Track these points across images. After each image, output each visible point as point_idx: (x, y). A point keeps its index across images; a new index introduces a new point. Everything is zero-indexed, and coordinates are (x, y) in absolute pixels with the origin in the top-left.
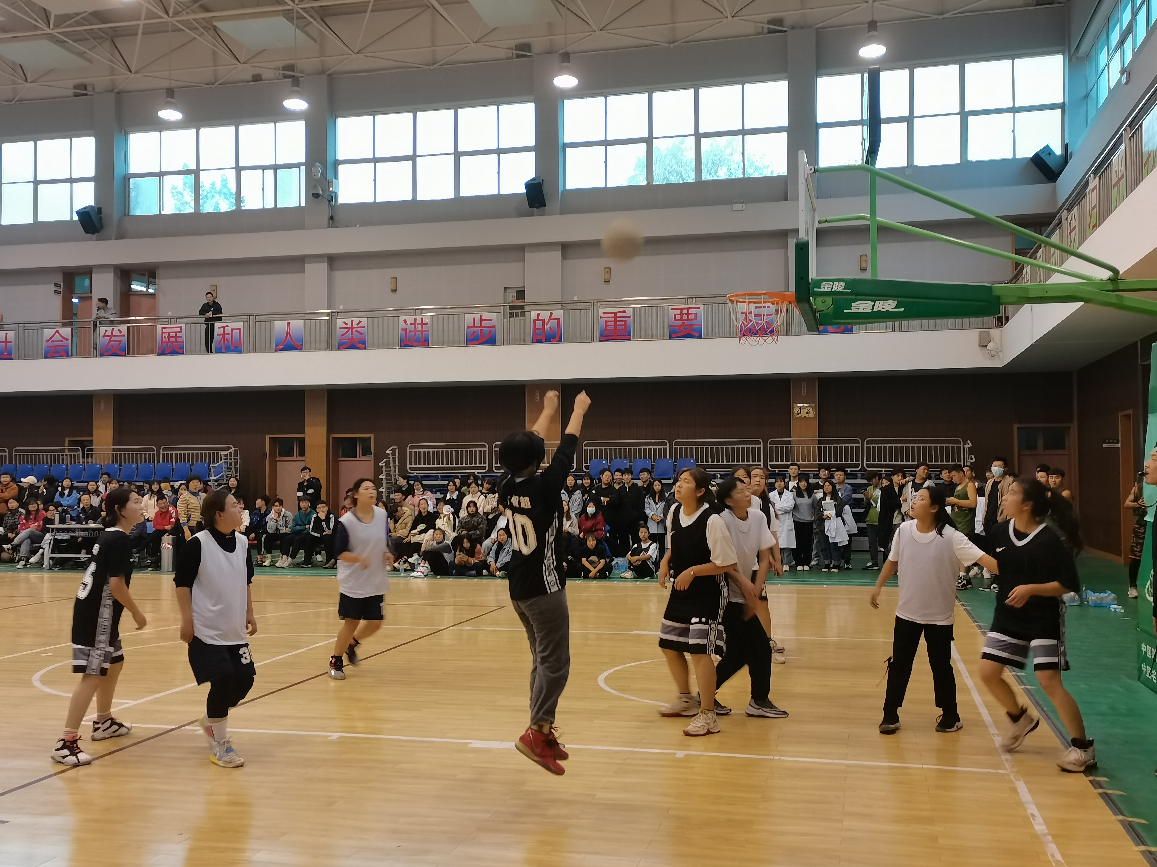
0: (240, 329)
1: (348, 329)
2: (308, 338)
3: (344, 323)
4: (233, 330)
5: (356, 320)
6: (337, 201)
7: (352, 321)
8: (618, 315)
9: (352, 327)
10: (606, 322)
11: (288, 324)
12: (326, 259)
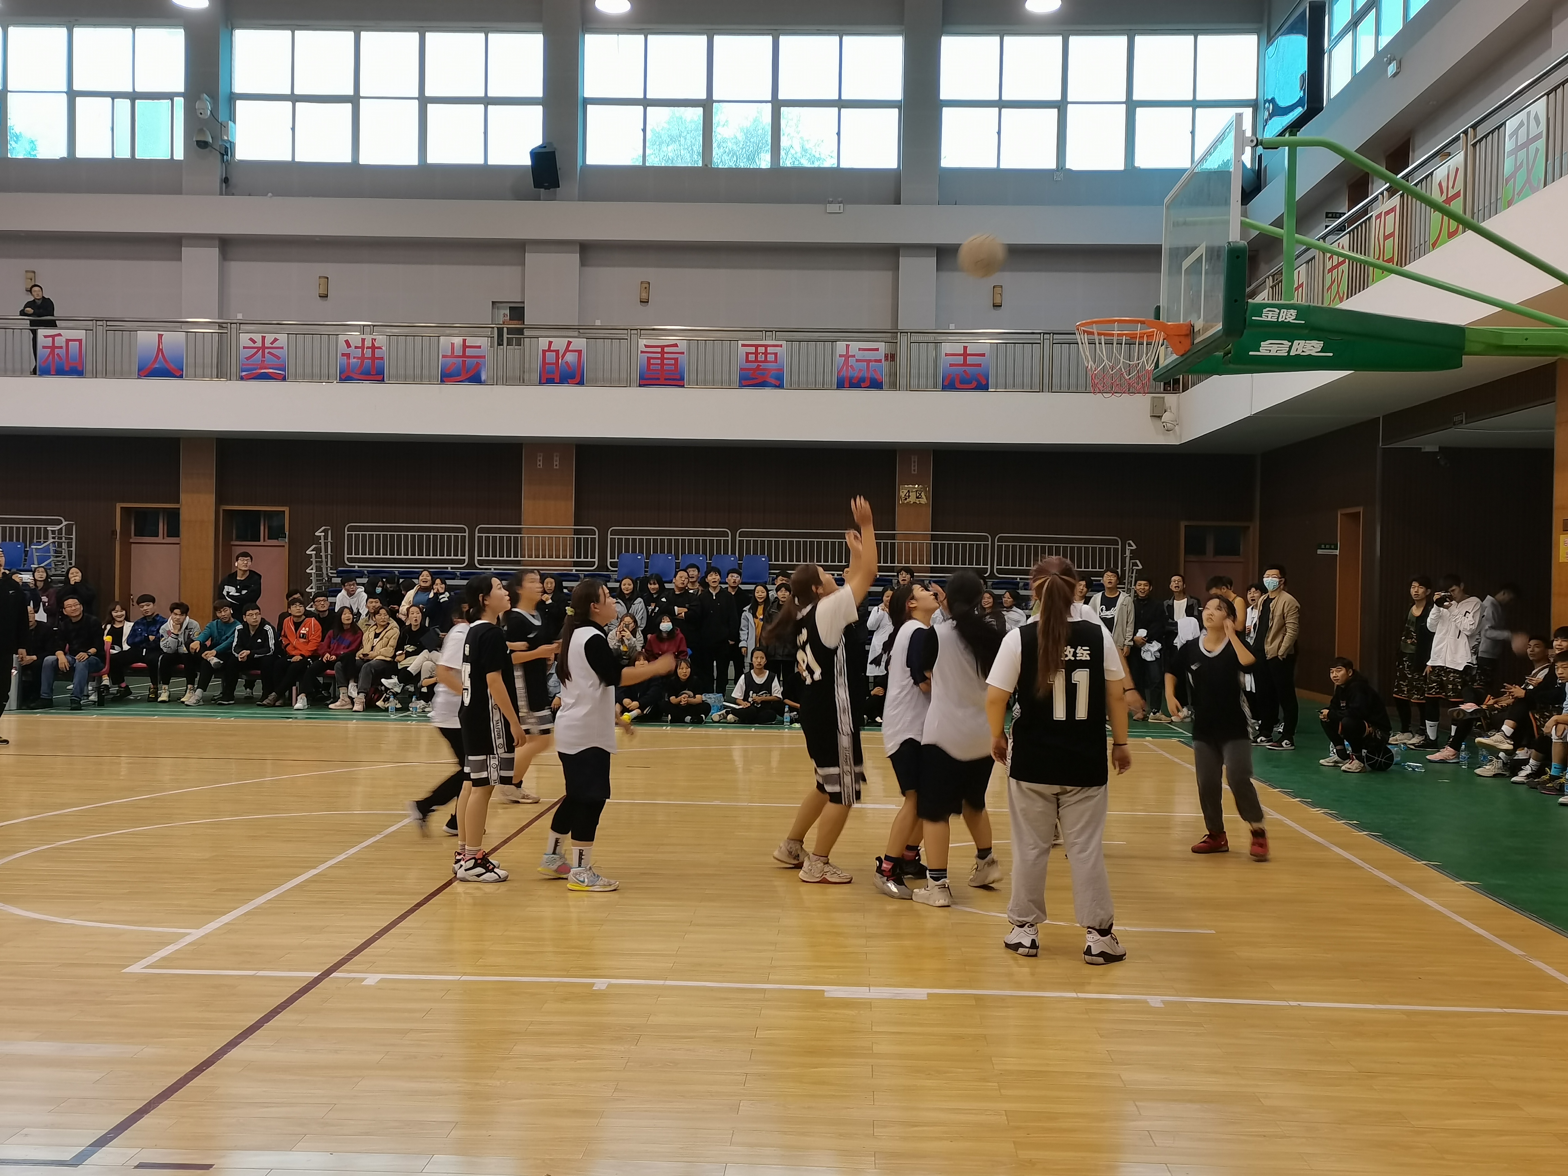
0: (80, 341)
1: (256, 350)
2: (191, 360)
3: (251, 339)
4: (68, 341)
5: (269, 338)
6: (233, 155)
7: (263, 338)
8: (666, 350)
9: (263, 347)
10: (649, 359)
11: (160, 336)
12: (217, 242)
